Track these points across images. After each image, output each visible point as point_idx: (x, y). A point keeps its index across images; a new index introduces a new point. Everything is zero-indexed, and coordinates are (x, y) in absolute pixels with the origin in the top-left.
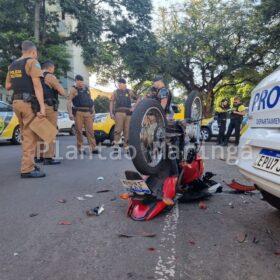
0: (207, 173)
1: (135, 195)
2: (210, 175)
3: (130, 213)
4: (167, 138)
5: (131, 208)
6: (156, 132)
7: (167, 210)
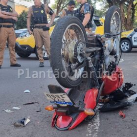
0: (127, 84)
1: (59, 107)
2: (129, 85)
3: (54, 124)
4: (87, 52)
5: (55, 119)
6: (76, 47)
7: (88, 119)
